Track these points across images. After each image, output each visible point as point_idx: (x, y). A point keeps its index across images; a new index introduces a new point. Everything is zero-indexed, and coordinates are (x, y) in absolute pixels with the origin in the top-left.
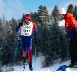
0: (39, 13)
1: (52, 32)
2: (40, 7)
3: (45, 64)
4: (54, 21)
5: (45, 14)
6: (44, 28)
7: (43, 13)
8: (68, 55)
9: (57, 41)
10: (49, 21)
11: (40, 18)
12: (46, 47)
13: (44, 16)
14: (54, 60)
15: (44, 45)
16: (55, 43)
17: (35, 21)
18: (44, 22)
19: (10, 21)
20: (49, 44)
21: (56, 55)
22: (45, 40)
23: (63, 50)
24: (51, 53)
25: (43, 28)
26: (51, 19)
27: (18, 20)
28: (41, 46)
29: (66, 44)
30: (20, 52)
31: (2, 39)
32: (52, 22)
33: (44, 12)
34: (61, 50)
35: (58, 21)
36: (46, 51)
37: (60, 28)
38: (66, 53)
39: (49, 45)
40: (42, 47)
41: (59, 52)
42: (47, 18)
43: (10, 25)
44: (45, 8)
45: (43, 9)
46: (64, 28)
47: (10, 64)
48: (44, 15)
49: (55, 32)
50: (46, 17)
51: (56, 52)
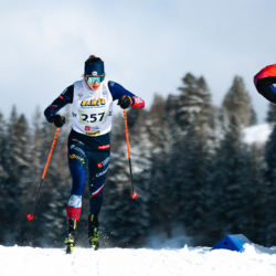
0: (182, 98)
1: (223, 159)
2: (188, 79)
4: (230, 127)
5: (201, 100)
7: (195, 97)
8: (268, 237)
9: (236, 191)
10: (212, 126)
11: (184, 113)
12: (199, 210)
13: (198, 109)
15: (193, 202)
16: (229, 196)
17: (166, 123)
18: (197, 128)
20: (209, 197)
22: (198, 186)
23: (253, 221)
24: (215, 229)
25: (191, 148)
26: (221, 118)
28: (182, 203)
29: (264, 200)
30: (113, 219)
31: (59, 175)
32: (223, 128)
33: (198, 94)
34: (246, 222)
35: (242, 126)
36: (197, 223)
37: (249, 150)
38: (261, 230)
39: (209, 202)
40: (187, 208)
41: (241, 227)
42: (206, 115)
44: (201, 82)
45: (195, 86)
46: (259, 151)
48: (199, 104)
49: (232, 161)
50: (205, 111)
51: (230, 226)
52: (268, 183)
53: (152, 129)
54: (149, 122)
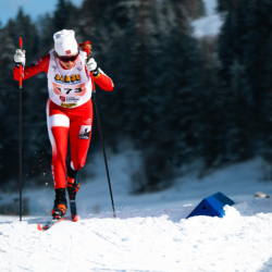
3: (145, 181)
4: (176, 21)
6: (138, 44)
8: (228, 145)
10: (155, 21)
12: (147, 119)
13: (137, 3)
14: (179, 165)
15: (138, 111)
16: (180, 101)
17: (102, 22)
18: (138, 25)
19: (11, 23)
20: (158, 104)
21: (182, 144)
23: (210, 127)
24: (167, 139)
26: (165, 12)
27: (40, 17)
28: (127, 112)
29: (220, 103)
32: (168, 23)
34: (201, 129)
35: (189, 19)
36: (147, 132)
37: (199, 46)
39: (158, 109)
41: (196, 134)
42: (148, 8)
43: (12, 35)
47: (13, 183)
49: (180, 60)
50: (146, 4)
51: (183, 135)
52: (224, 83)
53: (86, 29)
54: (82, 22)
